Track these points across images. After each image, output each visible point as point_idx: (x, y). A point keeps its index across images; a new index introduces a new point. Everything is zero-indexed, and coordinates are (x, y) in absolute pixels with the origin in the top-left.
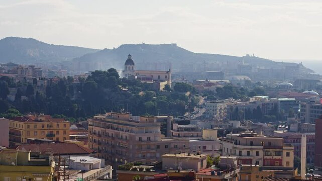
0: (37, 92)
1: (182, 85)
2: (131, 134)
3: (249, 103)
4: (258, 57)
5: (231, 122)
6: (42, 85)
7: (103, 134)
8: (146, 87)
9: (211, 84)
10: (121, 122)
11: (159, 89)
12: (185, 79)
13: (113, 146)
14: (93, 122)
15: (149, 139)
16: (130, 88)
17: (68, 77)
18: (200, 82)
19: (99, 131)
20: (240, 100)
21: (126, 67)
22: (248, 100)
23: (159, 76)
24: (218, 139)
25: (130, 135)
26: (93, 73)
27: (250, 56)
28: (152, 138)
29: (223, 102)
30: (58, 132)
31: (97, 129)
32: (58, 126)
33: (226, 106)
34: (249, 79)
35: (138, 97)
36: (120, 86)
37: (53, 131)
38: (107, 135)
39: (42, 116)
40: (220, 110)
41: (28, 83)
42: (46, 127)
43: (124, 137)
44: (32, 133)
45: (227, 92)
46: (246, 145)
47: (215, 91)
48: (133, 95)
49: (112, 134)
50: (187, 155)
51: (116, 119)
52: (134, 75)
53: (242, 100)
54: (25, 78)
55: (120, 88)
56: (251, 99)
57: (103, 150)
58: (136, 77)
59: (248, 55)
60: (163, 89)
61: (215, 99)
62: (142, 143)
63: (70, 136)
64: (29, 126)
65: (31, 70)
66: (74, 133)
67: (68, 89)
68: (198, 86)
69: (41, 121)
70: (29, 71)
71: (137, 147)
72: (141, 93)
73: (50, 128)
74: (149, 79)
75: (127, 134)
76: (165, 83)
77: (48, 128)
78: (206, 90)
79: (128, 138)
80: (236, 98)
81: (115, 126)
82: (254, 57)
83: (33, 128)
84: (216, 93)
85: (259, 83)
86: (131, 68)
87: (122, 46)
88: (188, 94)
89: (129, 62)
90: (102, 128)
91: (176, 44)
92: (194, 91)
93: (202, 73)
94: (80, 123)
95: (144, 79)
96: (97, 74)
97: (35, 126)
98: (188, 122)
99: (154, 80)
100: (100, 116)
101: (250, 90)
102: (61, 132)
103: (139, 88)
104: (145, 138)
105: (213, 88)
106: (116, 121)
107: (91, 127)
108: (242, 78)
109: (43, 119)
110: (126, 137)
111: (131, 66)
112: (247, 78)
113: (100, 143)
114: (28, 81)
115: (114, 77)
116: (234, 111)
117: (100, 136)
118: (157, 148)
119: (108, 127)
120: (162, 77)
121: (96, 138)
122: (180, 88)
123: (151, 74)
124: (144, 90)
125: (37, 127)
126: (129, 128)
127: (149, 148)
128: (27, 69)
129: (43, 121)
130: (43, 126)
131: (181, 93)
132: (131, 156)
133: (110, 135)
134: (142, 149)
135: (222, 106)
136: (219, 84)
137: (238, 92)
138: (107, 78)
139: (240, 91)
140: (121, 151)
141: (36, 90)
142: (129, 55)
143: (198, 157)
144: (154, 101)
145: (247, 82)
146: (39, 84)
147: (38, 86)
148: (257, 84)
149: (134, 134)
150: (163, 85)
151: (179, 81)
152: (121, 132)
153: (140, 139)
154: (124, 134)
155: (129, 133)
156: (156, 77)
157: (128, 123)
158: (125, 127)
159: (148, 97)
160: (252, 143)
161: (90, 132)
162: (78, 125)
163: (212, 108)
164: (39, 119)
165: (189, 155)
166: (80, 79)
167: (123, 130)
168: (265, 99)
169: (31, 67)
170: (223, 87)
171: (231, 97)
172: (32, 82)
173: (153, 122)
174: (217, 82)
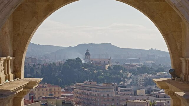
0: (36, 71)
1: (118, 67)
2: (99, 93)
3: (157, 76)
4: (158, 50)
5: (150, 86)
6: (38, 68)
7: (83, 93)
8: (98, 68)
9: (133, 66)
10: (92, 86)
11: (105, 69)
12: (118, 63)
13: (88, 100)
14: (77, 87)
15: (108, 95)
16: (89, 68)
17: (53, 63)
18: (127, 65)
19: (80, 92)
20: (151, 74)
21: (86, 57)
22: (156, 74)
23: (104, 62)
24: (145, 95)
25: (97, 93)
26: (67, 60)
27: (153, 49)
28: (110, 95)
29: (142, 76)
30: (55, 93)
31: (79, 91)
32: (55, 89)
33: (143, 78)
34: (154, 63)
35: (93, 73)
36: (83, 68)
37: (52, 93)
38: (85, 94)
39: (46, 84)
40: (140, 80)
41: (31, 67)
42: (48, 91)
43: (94, 95)
44: (41, 94)
45: (143, 70)
46: (162, 98)
47: (136, 70)
48: (91, 72)
49: (88, 93)
50: (139, 100)
51: (89, 85)
52: (91, 61)
53: (152, 74)
54: (29, 64)
55: (83, 69)
56: (158, 73)
57: (82, 102)
58: (92, 62)
59: (152, 49)
60: (107, 69)
61: (137, 74)
62: (105, 98)
63: (62, 95)
64: (39, 90)
65: (30, 59)
66: (64, 93)
67: (53, 70)
68: (126, 67)
69: (45, 87)
70: (29, 60)
71: (102, 100)
72: (95, 72)
73: (51, 91)
74: (99, 63)
75: (96, 93)
76: (108, 65)
77: (50, 91)
78: (131, 69)
79: (97, 95)
80: (148, 73)
81: (89, 89)
82: (155, 50)
83: (42, 91)
84: (137, 70)
85: (160, 65)
86: (88, 58)
87: (80, 45)
88: (121, 71)
89: (87, 54)
90: (82, 90)
91: (110, 43)
92: (125, 70)
93: (127, 60)
94: (66, 88)
95: (96, 63)
96: (69, 61)
97: (43, 90)
98: (125, 87)
99: (102, 64)
100: (80, 84)
101: (156, 69)
102: (57, 93)
103: (94, 68)
104: (106, 95)
105: (135, 68)
106: (89, 86)
107: (75, 89)
108: (150, 62)
109: (47, 86)
110: (96, 95)
111: (88, 56)
112: (153, 62)
113: (81, 99)
114: (30, 65)
115: (79, 62)
116: (148, 80)
117: (80, 94)
118: (113, 100)
119: (85, 90)
120: (106, 62)
121: (78, 95)
122: (117, 68)
123: (100, 61)
124: (96, 70)
125: (44, 90)
126: (97, 89)
127: (108, 100)
128: (28, 59)
129: (47, 87)
130: (47, 90)
131: (117, 71)
132: (98, 105)
133: (86, 93)
134: (104, 101)
135: (141, 78)
136: (139, 66)
137: (149, 70)
138: (76, 63)
139: (151, 69)
140: (93, 103)
141: (35, 71)
142: (87, 50)
143: (145, 101)
144: (102, 75)
145: (153, 64)
146: (37, 67)
147: (36, 68)
148: (159, 65)
149: (100, 93)
150: (107, 66)
151: (115, 64)
152: (92, 92)
153: (104, 95)
154: (94, 93)
155: (97, 92)
156: (102, 62)
157: (96, 87)
158: (94, 89)
159: (99, 74)
160: (165, 96)
161: (75, 92)
162: (65, 89)
163: (136, 79)
164: (45, 86)
165: (140, 101)
166: (60, 64)
167: (93, 91)
168: (165, 73)
169: (31, 57)
170: (141, 67)
171: (146, 73)
172: (33, 66)
173: (110, 86)
174: (137, 65)
